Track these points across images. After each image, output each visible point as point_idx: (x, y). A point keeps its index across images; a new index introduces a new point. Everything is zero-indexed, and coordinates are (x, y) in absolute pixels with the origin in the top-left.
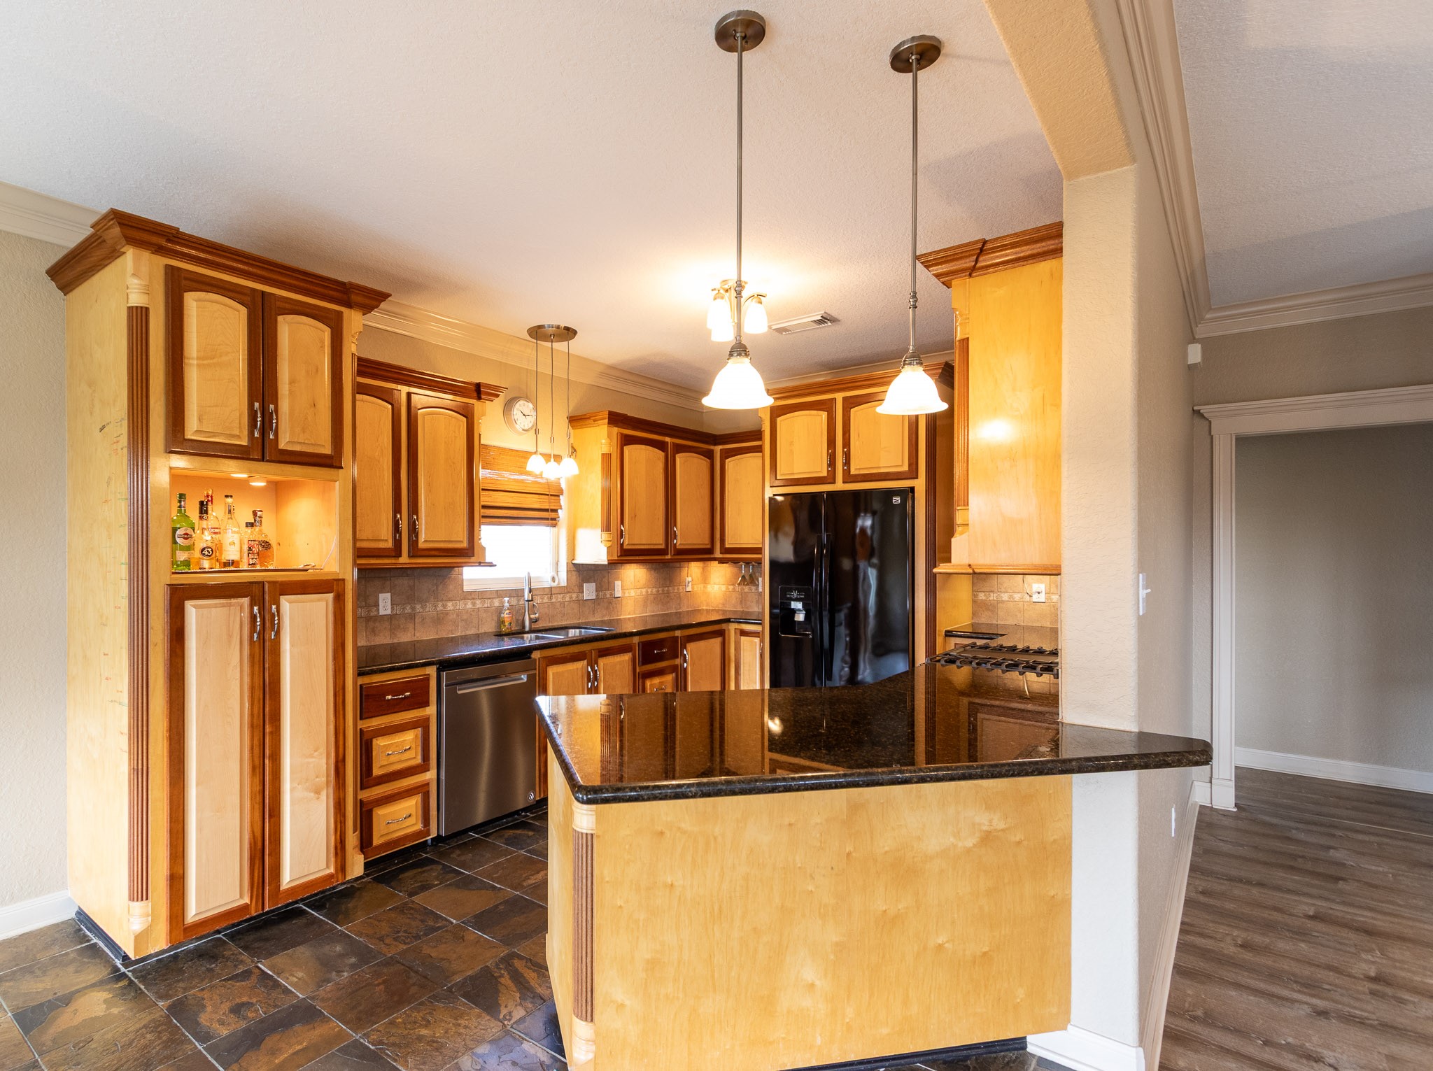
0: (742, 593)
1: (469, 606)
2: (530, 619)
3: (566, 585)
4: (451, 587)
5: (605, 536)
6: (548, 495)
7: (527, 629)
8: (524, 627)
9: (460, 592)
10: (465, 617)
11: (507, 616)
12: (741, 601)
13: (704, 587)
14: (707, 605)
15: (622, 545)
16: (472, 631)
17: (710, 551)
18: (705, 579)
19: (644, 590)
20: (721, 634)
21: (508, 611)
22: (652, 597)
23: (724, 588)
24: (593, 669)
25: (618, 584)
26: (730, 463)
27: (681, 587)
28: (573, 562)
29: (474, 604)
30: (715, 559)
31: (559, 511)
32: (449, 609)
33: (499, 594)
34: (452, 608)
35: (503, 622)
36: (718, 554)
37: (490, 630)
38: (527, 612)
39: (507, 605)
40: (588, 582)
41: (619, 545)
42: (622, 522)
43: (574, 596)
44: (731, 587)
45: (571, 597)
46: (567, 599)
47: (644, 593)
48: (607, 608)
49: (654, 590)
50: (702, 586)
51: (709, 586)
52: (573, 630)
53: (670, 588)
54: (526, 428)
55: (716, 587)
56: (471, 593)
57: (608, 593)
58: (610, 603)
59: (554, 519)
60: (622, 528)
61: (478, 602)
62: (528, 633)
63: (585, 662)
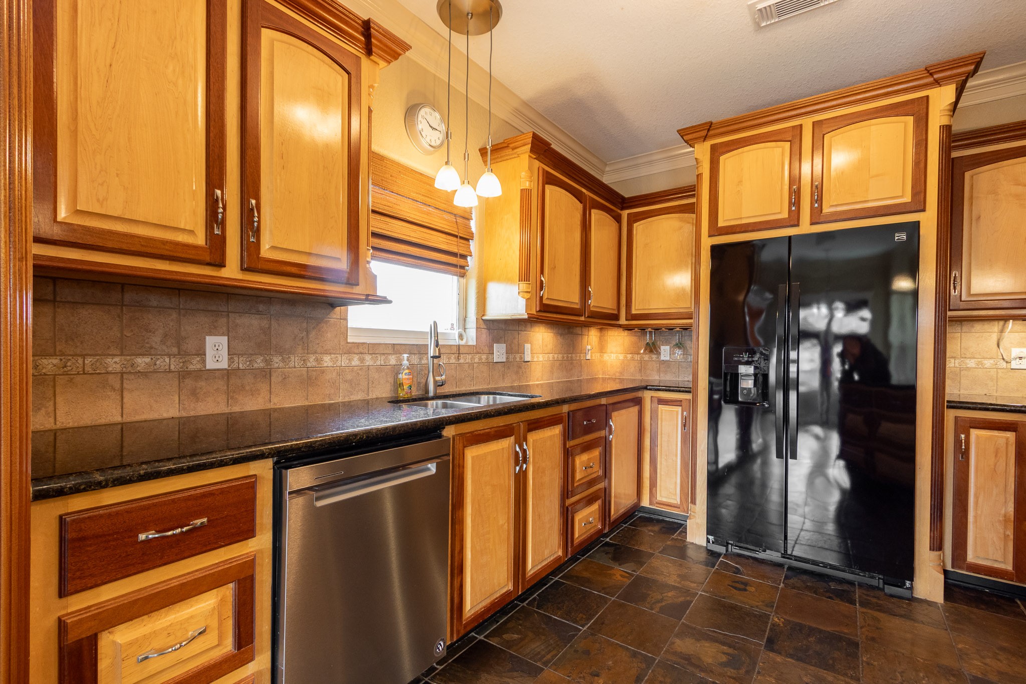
0: (641, 361)
1: (356, 362)
2: (435, 382)
3: (475, 344)
4: (329, 335)
5: (524, 286)
6: (456, 236)
7: (431, 394)
8: (427, 391)
9: (342, 343)
10: (349, 377)
11: (407, 377)
12: (640, 370)
13: (600, 356)
14: (604, 373)
15: (541, 298)
16: (358, 396)
17: (616, 317)
18: (602, 349)
19: (551, 356)
20: (638, 402)
21: (407, 371)
22: (557, 364)
23: (621, 357)
24: (521, 447)
25: (528, 346)
26: (638, 227)
27: (582, 355)
28: (484, 318)
29: (362, 360)
30: (620, 326)
31: (469, 258)
32: (325, 365)
33: (397, 349)
34: (330, 364)
35: (401, 385)
36: (623, 321)
37: (384, 395)
38: (431, 373)
39: (405, 362)
40: (498, 342)
41: (538, 298)
42: (542, 272)
43: (484, 357)
44: (629, 356)
45: (480, 359)
46: (477, 360)
47: (551, 359)
48: (517, 373)
49: (560, 356)
50: (598, 355)
51: (605, 355)
52: (486, 396)
53: (574, 355)
54: (433, 144)
55: (613, 356)
56: (358, 345)
57: (518, 356)
58: (520, 367)
59: (462, 267)
60: (543, 279)
61: (368, 358)
62: (433, 398)
63: (512, 439)
